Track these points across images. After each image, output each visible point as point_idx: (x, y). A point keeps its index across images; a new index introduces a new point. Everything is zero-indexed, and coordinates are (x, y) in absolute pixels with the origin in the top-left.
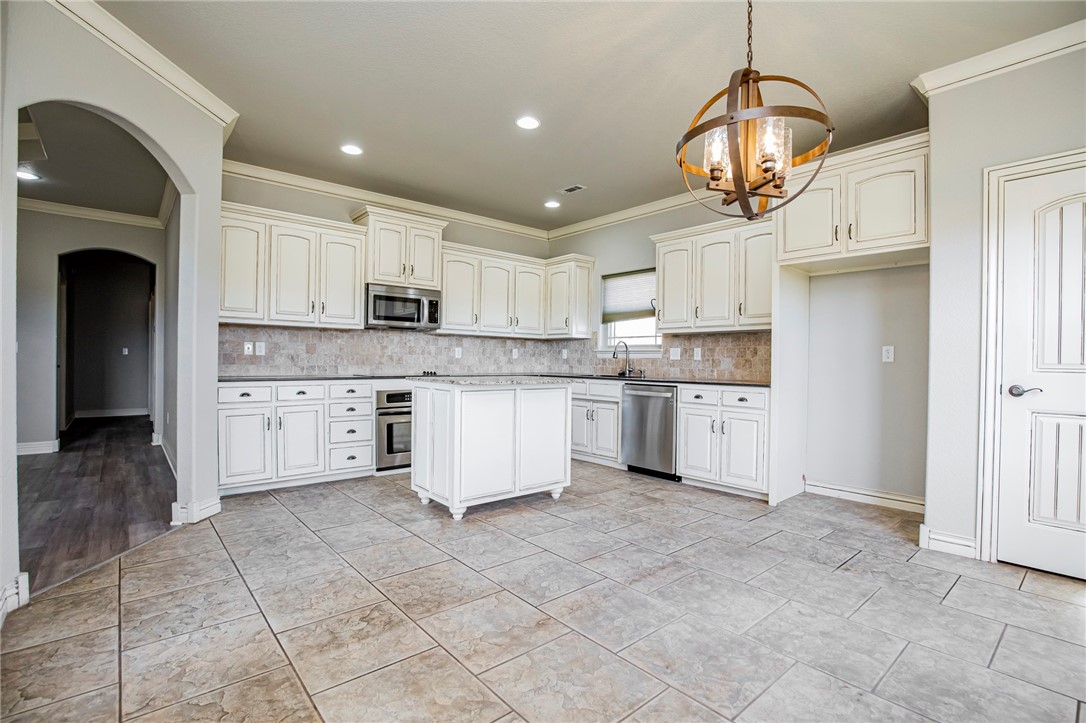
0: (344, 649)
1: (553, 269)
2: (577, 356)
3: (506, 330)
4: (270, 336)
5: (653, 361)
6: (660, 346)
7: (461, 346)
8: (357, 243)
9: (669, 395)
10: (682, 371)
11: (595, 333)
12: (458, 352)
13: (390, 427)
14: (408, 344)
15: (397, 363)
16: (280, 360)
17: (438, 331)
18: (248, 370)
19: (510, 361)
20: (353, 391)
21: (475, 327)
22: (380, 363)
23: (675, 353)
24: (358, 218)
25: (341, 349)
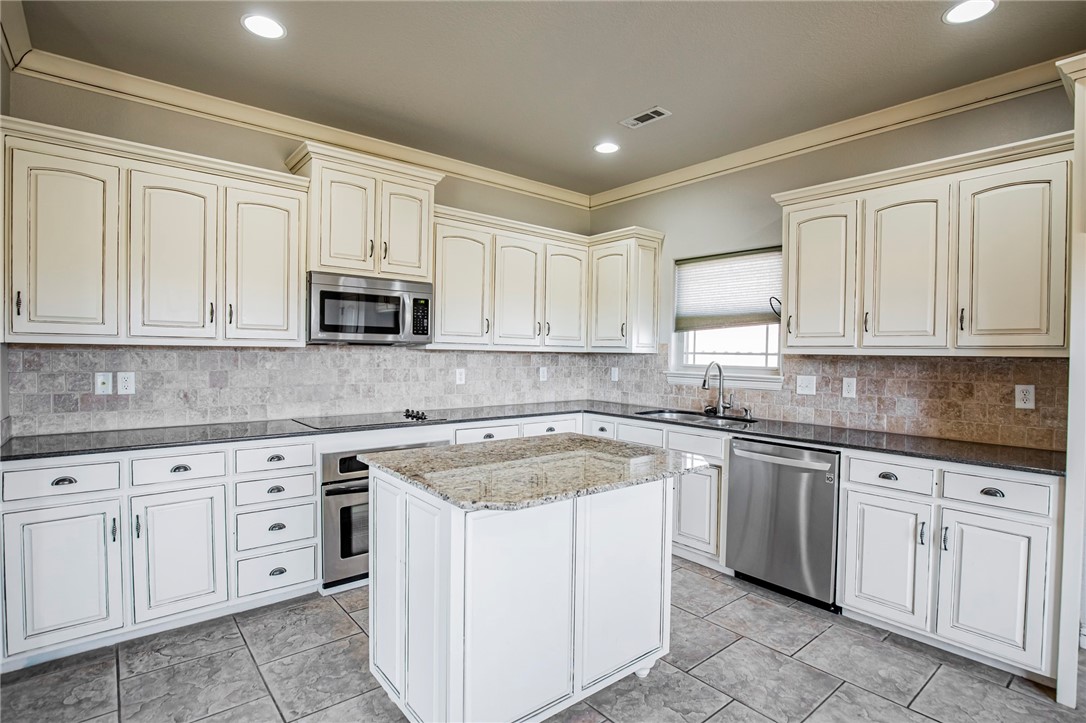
1: (601, 250)
2: (635, 378)
3: (532, 342)
4: (144, 362)
5: (765, 394)
6: (776, 371)
7: (465, 365)
8: (292, 206)
9: (826, 466)
10: (819, 413)
11: (664, 347)
12: (460, 376)
13: (346, 513)
14: (383, 367)
15: (364, 397)
16: (161, 400)
17: (428, 347)
18: (102, 420)
19: (536, 386)
20: (279, 458)
21: (486, 339)
22: (338, 397)
23: (807, 383)
24: (296, 164)
25: (271, 378)
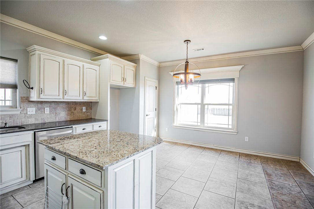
0: (259, 205)
6: (12, 107)
10: (36, 120)
